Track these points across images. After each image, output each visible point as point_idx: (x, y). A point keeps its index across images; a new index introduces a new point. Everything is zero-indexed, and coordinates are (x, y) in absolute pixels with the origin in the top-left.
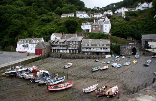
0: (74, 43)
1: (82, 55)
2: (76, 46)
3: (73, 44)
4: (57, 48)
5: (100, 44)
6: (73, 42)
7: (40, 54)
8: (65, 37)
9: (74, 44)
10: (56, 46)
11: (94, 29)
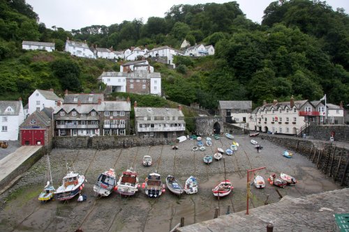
0: (115, 114)
1: (139, 140)
2: (119, 122)
3: (111, 118)
4: (71, 126)
5: (168, 117)
6: (111, 112)
7: (39, 143)
8: (75, 100)
9: (114, 118)
10: (70, 121)
11: (132, 86)
